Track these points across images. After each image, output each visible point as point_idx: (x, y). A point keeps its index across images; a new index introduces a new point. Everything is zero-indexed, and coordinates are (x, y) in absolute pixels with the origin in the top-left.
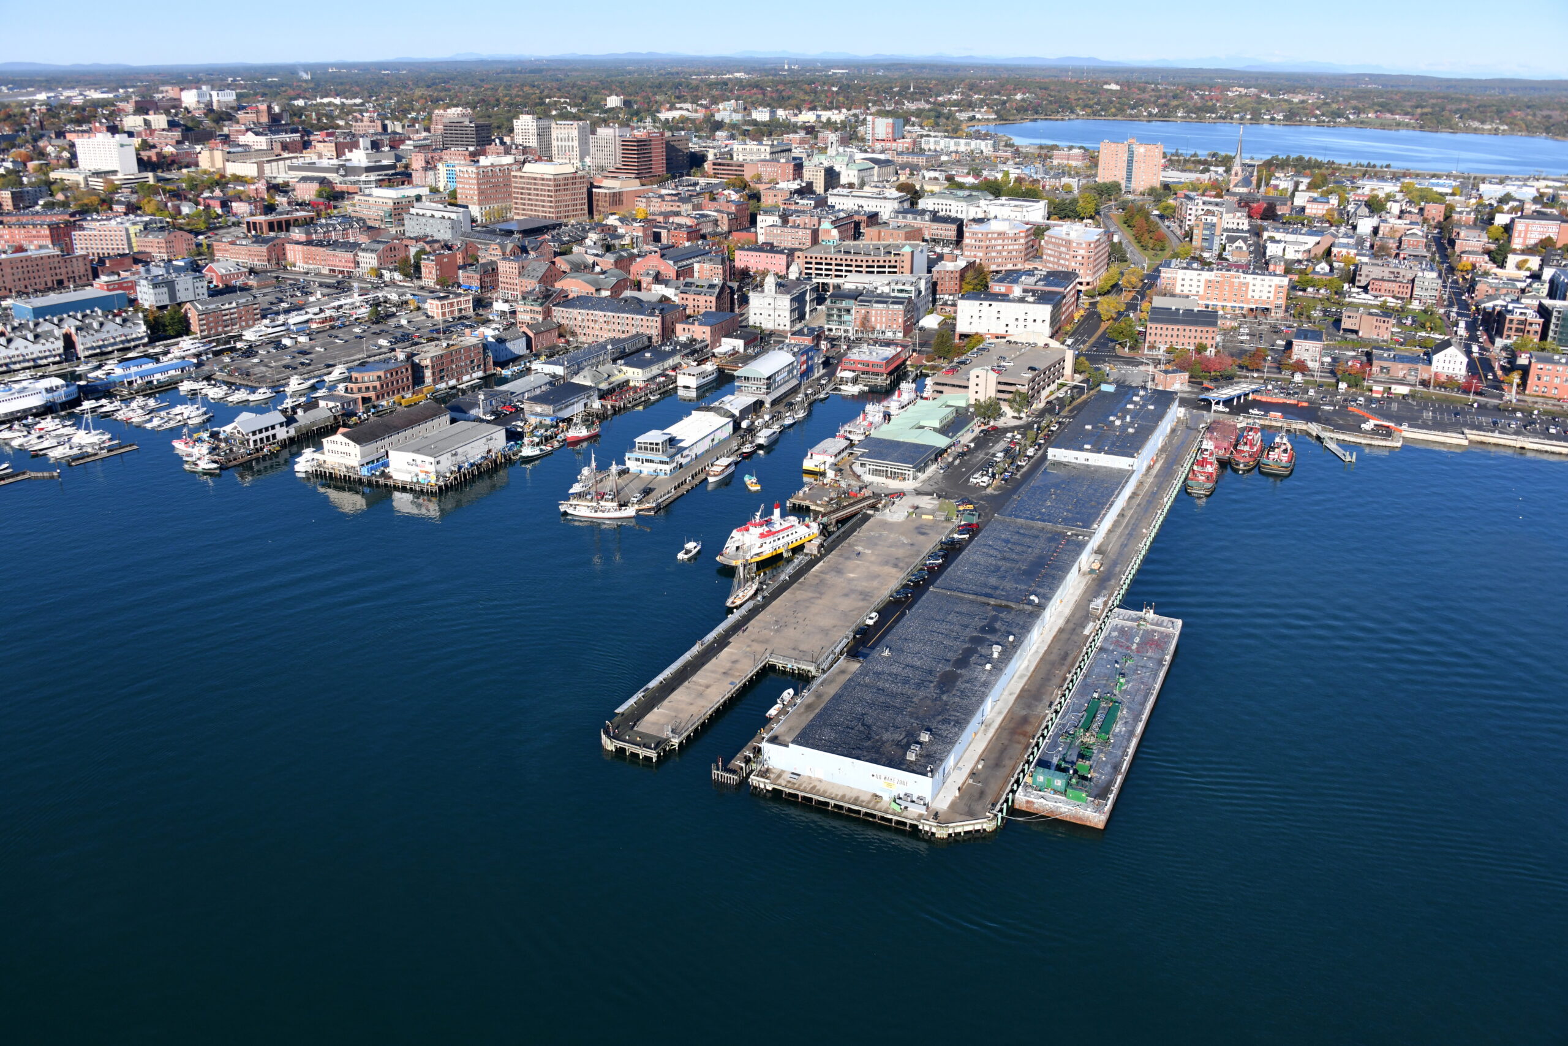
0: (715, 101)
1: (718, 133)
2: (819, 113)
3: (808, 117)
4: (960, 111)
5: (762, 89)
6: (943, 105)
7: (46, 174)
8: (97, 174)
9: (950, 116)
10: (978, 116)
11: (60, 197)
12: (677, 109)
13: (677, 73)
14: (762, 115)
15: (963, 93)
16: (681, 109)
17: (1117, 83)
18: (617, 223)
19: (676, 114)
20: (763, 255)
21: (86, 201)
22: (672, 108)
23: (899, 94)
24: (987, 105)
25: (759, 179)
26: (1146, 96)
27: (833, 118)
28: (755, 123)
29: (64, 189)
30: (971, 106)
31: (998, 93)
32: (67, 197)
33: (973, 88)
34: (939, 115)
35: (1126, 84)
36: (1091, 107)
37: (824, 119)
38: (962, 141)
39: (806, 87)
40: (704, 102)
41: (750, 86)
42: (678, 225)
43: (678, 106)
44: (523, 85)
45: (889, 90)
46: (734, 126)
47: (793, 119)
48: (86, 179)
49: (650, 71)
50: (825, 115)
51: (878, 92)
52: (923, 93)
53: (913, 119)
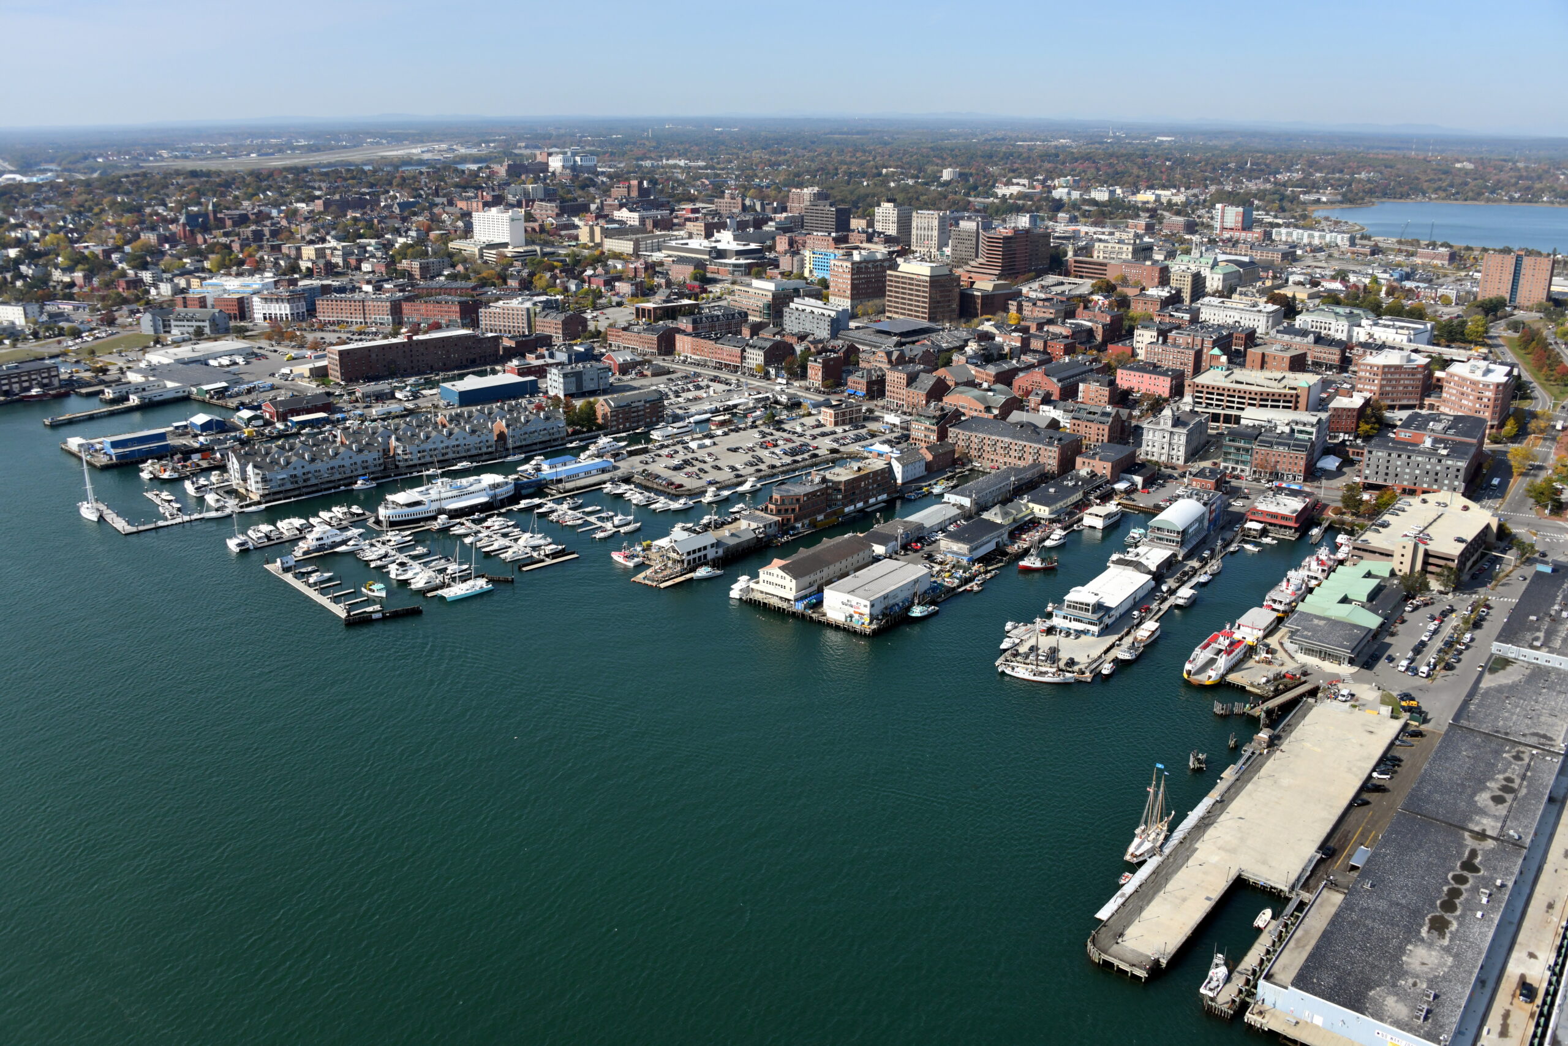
0: (1051, 175)
1: (1060, 215)
2: (1157, 192)
3: (1146, 196)
4: (1305, 193)
5: (1094, 162)
6: (1284, 185)
7: (446, 244)
8: (491, 246)
9: (1294, 199)
10: (1324, 199)
11: (460, 268)
12: (1013, 184)
13: (1003, 139)
14: (1101, 195)
15: (1303, 171)
16: (1018, 184)
17: (1469, 160)
18: (994, 330)
19: (1014, 190)
20: (1147, 376)
21: (484, 275)
22: (1009, 183)
23: (1236, 171)
24: (1332, 186)
25: (1124, 281)
26: (1503, 176)
27: (1175, 199)
28: (1094, 202)
29: (465, 261)
30: (1314, 187)
31: (1341, 171)
32: (466, 269)
33: (1312, 164)
34: (1283, 198)
35: (1481, 162)
36: (1445, 190)
37: (1164, 200)
38: (1317, 234)
39: (1140, 161)
40: (1041, 178)
41: (1082, 158)
42: (1053, 334)
43: (1015, 181)
44: (856, 151)
45: (1224, 167)
46: (1075, 206)
47: (1133, 198)
48: (481, 249)
49: (975, 135)
50: (1165, 194)
51: (1214, 169)
52: (1261, 170)
53: (1256, 202)
